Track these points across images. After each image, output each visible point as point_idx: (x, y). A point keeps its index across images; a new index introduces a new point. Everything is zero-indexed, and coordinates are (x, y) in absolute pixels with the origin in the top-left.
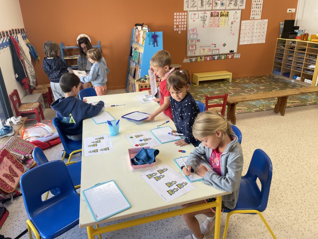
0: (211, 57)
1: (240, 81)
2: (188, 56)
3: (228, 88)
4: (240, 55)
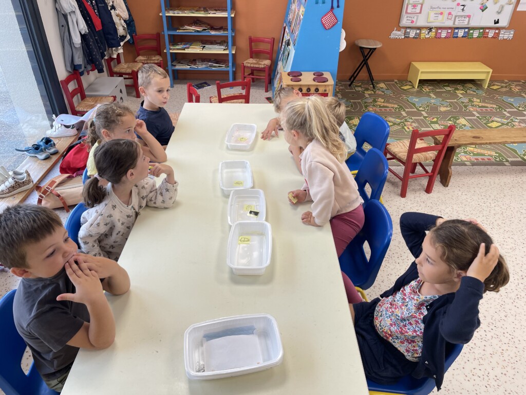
0: (449, 31)
1: (502, 87)
2: (401, 25)
3: (470, 101)
4: (512, 32)
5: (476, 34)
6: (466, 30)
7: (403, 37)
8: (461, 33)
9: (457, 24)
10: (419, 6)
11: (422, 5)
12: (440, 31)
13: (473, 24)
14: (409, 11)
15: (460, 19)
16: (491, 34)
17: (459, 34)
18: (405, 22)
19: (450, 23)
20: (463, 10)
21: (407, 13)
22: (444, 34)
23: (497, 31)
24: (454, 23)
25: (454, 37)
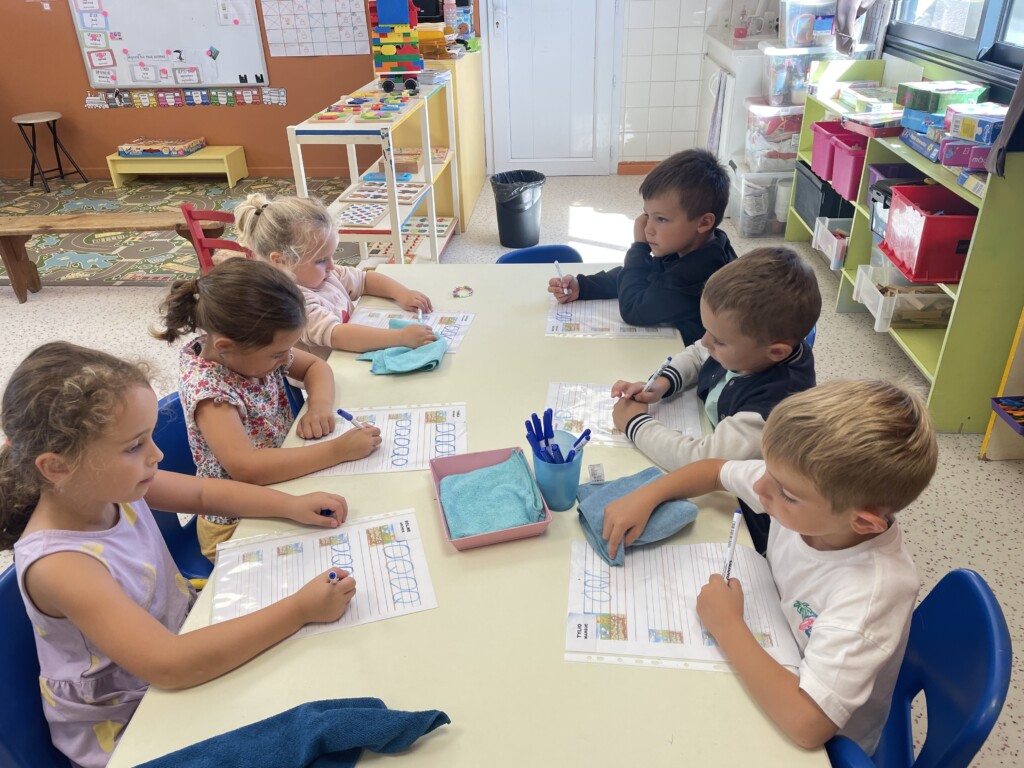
0: (177, 94)
2: (94, 86)
4: (283, 93)
5: (223, 100)
6: (204, 93)
7: (107, 106)
8: (197, 98)
9: (182, 82)
10: (108, 53)
11: (111, 51)
12: (161, 95)
13: (207, 82)
14: (96, 64)
15: (183, 74)
16: (248, 98)
17: (195, 99)
18: (97, 80)
19: (169, 82)
20: (180, 58)
21: (93, 67)
22: (170, 100)
23: (255, 92)
24: (176, 81)
25: (189, 104)
